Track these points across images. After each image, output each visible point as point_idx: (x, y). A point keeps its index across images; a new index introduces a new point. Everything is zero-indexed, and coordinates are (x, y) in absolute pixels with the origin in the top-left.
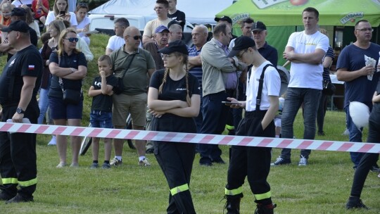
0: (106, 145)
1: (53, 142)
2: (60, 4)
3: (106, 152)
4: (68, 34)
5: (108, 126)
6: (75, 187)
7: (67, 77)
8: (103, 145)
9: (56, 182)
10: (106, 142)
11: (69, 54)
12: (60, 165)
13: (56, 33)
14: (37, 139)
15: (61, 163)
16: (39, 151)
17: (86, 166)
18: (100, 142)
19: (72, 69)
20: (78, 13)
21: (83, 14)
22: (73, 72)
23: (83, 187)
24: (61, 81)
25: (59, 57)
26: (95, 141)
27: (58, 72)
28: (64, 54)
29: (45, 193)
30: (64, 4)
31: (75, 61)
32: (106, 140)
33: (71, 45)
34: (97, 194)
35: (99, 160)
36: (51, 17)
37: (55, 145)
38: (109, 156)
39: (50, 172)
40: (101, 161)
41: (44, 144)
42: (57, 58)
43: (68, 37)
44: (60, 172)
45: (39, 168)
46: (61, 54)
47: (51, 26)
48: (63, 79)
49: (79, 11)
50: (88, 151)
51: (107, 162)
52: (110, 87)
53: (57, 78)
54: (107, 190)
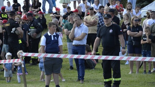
0: (149, 64)
1: (127, 63)
2: (129, 6)
3: (149, 67)
4: (134, 18)
5: (150, 56)
6: (136, 82)
7: (135, 36)
8: (148, 64)
9: (129, 80)
10: (149, 63)
11: (135, 27)
12: (130, 73)
13: (127, 18)
14: (120, 62)
15: (131, 72)
16: (122, 67)
17: (141, 73)
18: (147, 63)
19: (137, 33)
20: (136, 9)
21: (138, 10)
22: (137, 34)
23: (140, 82)
24: (132, 38)
25: (131, 28)
26: (144, 63)
27: (131, 34)
28: (133, 27)
29: (124, 85)
30: (130, 6)
31: (138, 29)
32: (149, 62)
33: (136, 23)
34: (146, 85)
35: (146, 70)
36: (125, 12)
37: (128, 64)
38: (151, 68)
39: (126, 76)
40: (147, 71)
41: (123, 64)
42: (130, 28)
43: (134, 19)
44: (130, 76)
45: (122, 74)
46: (132, 27)
47: (125, 15)
48: (133, 37)
49: (137, 9)
50: (142, 67)
51: (150, 71)
52: (150, 40)
53: (131, 37)
54: (150, 83)
